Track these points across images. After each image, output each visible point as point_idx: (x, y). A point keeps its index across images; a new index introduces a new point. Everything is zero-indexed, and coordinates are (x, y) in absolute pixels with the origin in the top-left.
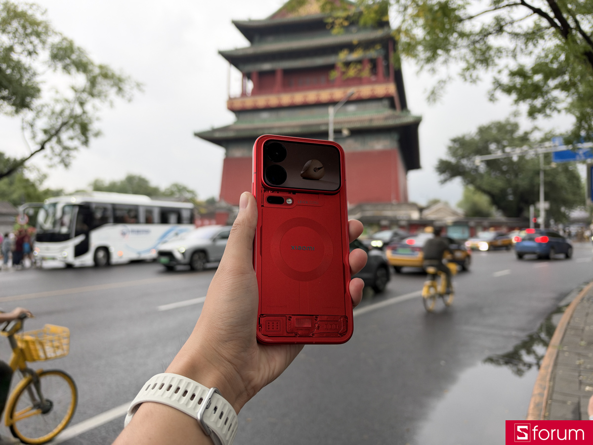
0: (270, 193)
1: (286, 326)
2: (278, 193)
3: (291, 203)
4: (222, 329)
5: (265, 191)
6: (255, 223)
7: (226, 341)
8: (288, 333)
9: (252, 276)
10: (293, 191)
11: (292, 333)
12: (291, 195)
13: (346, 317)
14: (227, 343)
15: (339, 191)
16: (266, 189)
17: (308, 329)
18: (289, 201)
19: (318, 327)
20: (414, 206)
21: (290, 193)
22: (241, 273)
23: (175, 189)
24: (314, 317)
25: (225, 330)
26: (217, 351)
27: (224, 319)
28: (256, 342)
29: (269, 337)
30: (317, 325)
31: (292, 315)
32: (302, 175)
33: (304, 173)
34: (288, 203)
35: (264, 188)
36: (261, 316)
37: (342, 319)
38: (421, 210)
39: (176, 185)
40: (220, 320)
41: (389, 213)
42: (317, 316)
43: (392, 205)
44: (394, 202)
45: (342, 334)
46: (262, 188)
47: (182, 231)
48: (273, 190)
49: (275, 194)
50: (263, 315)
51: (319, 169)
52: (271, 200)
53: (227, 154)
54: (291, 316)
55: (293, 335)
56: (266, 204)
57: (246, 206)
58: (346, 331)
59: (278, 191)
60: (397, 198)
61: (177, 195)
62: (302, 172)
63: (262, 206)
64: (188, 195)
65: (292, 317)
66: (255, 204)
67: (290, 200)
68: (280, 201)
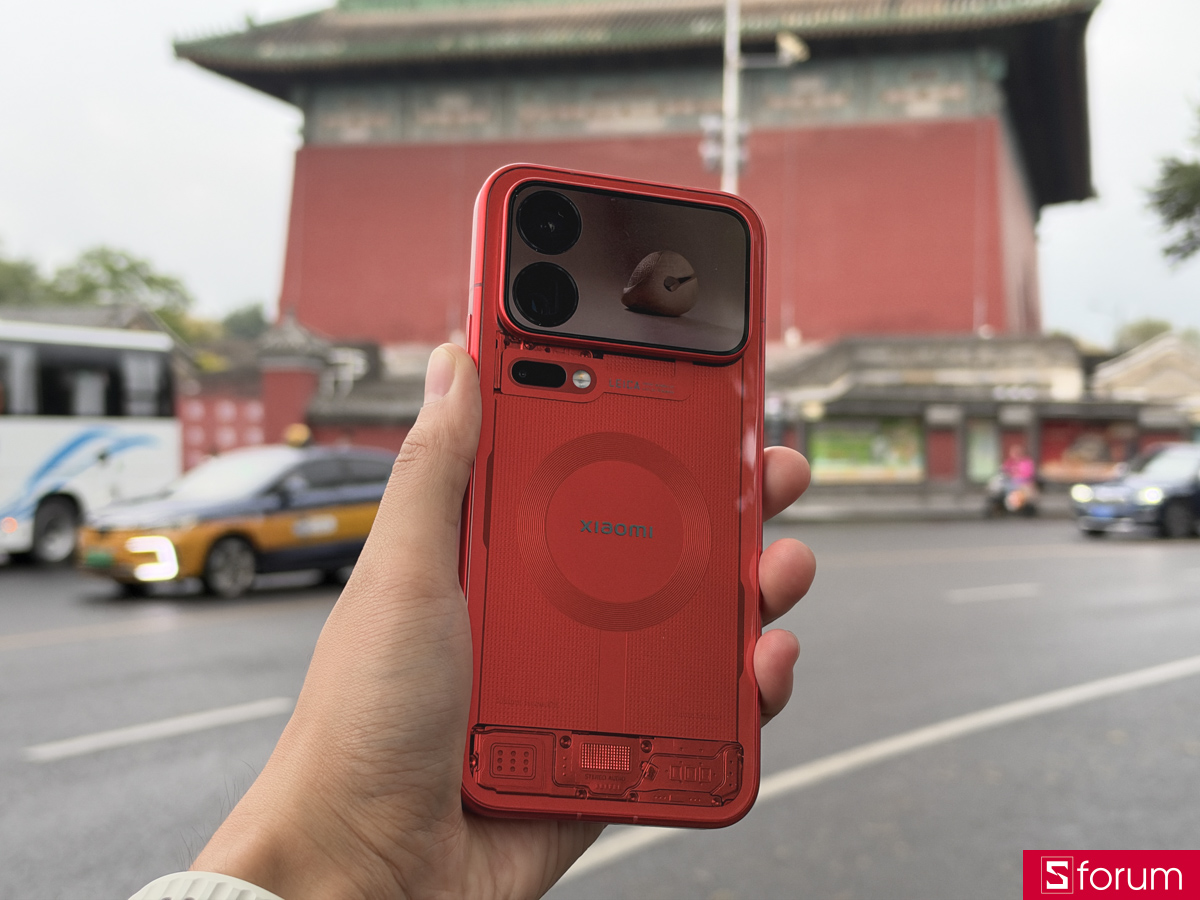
0: (522, 352)
1: (553, 764)
2: (547, 351)
3: (586, 384)
4: (360, 759)
5: (506, 343)
6: (472, 439)
7: (373, 796)
8: (558, 785)
9: (455, 607)
10: (596, 349)
11: (572, 786)
12: (590, 360)
13: (739, 748)
14: (374, 801)
15: (741, 356)
16: (511, 336)
17: (618, 776)
18: (582, 380)
19: (652, 772)
20: (1062, 345)
21: (586, 354)
22: (422, 593)
23: (98, 274)
24: (641, 740)
25: (372, 762)
26: (345, 822)
27: (369, 729)
28: (460, 806)
29: (499, 793)
30: (647, 768)
31: (574, 732)
32: (626, 299)
33: (632, 291)
34: (577, 384)
35: (505, 333)
36: (478, 728)
37: (725, 754)
38: (1090, 363)
39: (102, 257)
40: (357, 731)
41: (960, 377)
42: (648, 740)
43: (976, 344)
44: (984, 332)
45: (724, 800)
46: (498, 334)
47: (124, 445)
48: (533, 342)
49: (539, 355)
50: (483, 726)
51: (682, 280)
52: (527, 373)
53: (307, 132)
54: (569, 734)
55: (573, 791)
56: (510, 386)
57: (446, 390)
58: (738, 790)
59: (549, 344)
60: (996, 318)
61: (106, 297)
62: (626, 290)
63: (498, 391)
64: (154, 300)
65: (573, 737)
66: (476, 381)
67: (585, 376)
68: (554, 377)
